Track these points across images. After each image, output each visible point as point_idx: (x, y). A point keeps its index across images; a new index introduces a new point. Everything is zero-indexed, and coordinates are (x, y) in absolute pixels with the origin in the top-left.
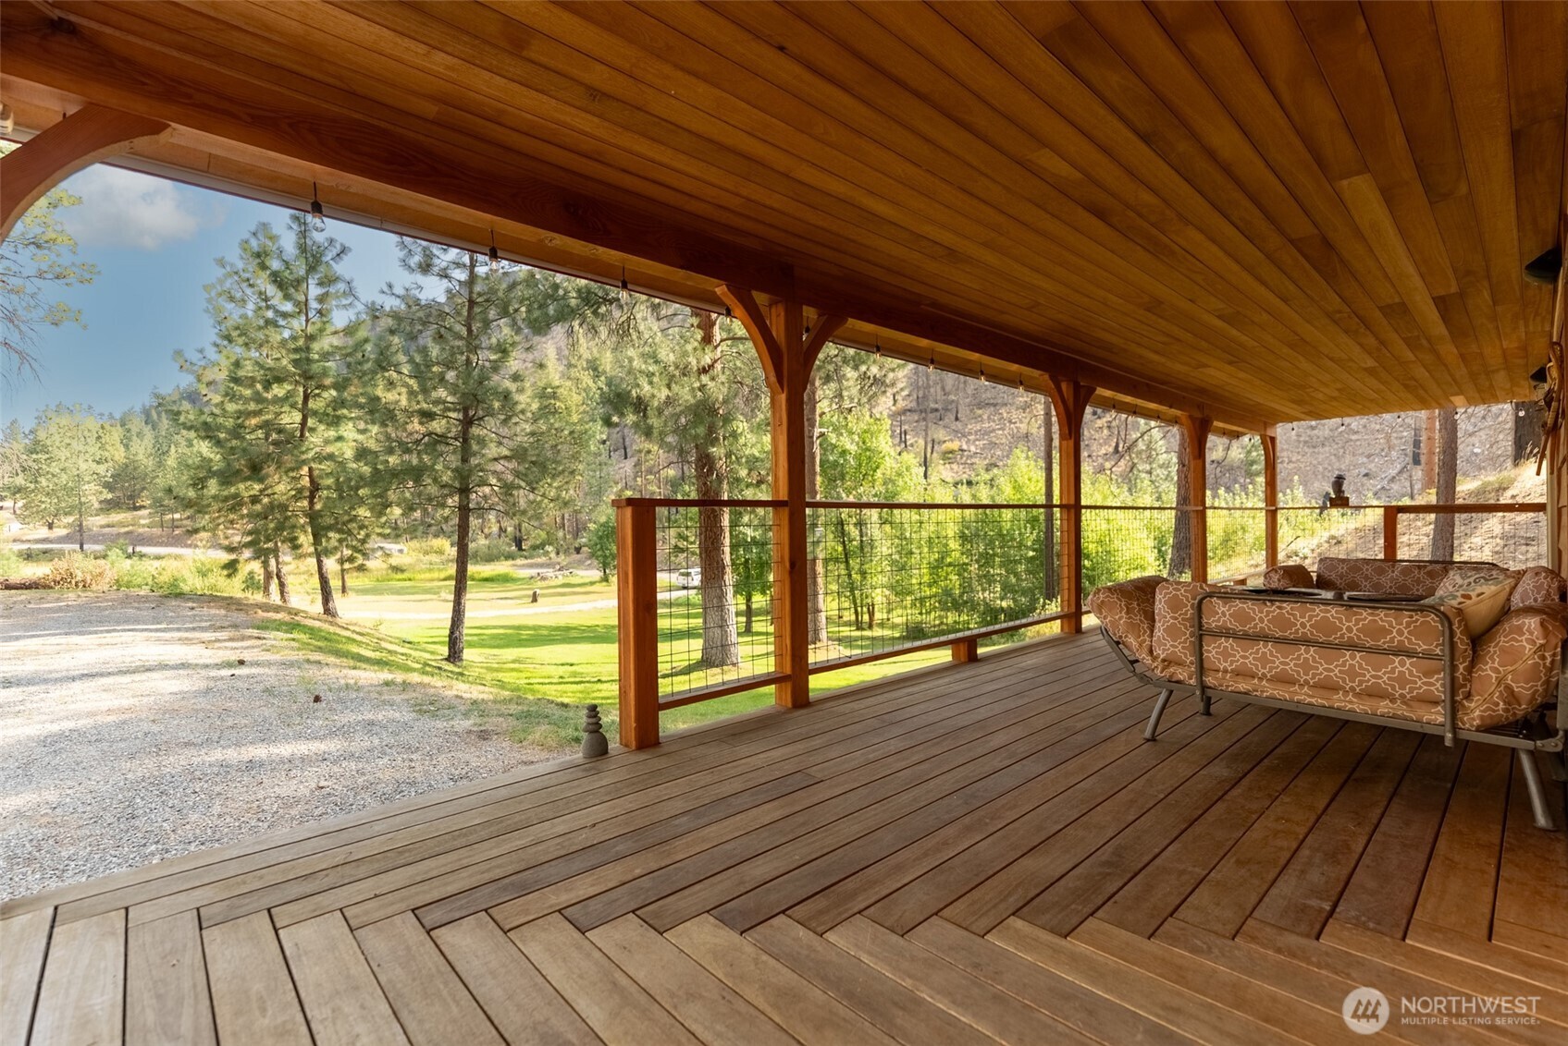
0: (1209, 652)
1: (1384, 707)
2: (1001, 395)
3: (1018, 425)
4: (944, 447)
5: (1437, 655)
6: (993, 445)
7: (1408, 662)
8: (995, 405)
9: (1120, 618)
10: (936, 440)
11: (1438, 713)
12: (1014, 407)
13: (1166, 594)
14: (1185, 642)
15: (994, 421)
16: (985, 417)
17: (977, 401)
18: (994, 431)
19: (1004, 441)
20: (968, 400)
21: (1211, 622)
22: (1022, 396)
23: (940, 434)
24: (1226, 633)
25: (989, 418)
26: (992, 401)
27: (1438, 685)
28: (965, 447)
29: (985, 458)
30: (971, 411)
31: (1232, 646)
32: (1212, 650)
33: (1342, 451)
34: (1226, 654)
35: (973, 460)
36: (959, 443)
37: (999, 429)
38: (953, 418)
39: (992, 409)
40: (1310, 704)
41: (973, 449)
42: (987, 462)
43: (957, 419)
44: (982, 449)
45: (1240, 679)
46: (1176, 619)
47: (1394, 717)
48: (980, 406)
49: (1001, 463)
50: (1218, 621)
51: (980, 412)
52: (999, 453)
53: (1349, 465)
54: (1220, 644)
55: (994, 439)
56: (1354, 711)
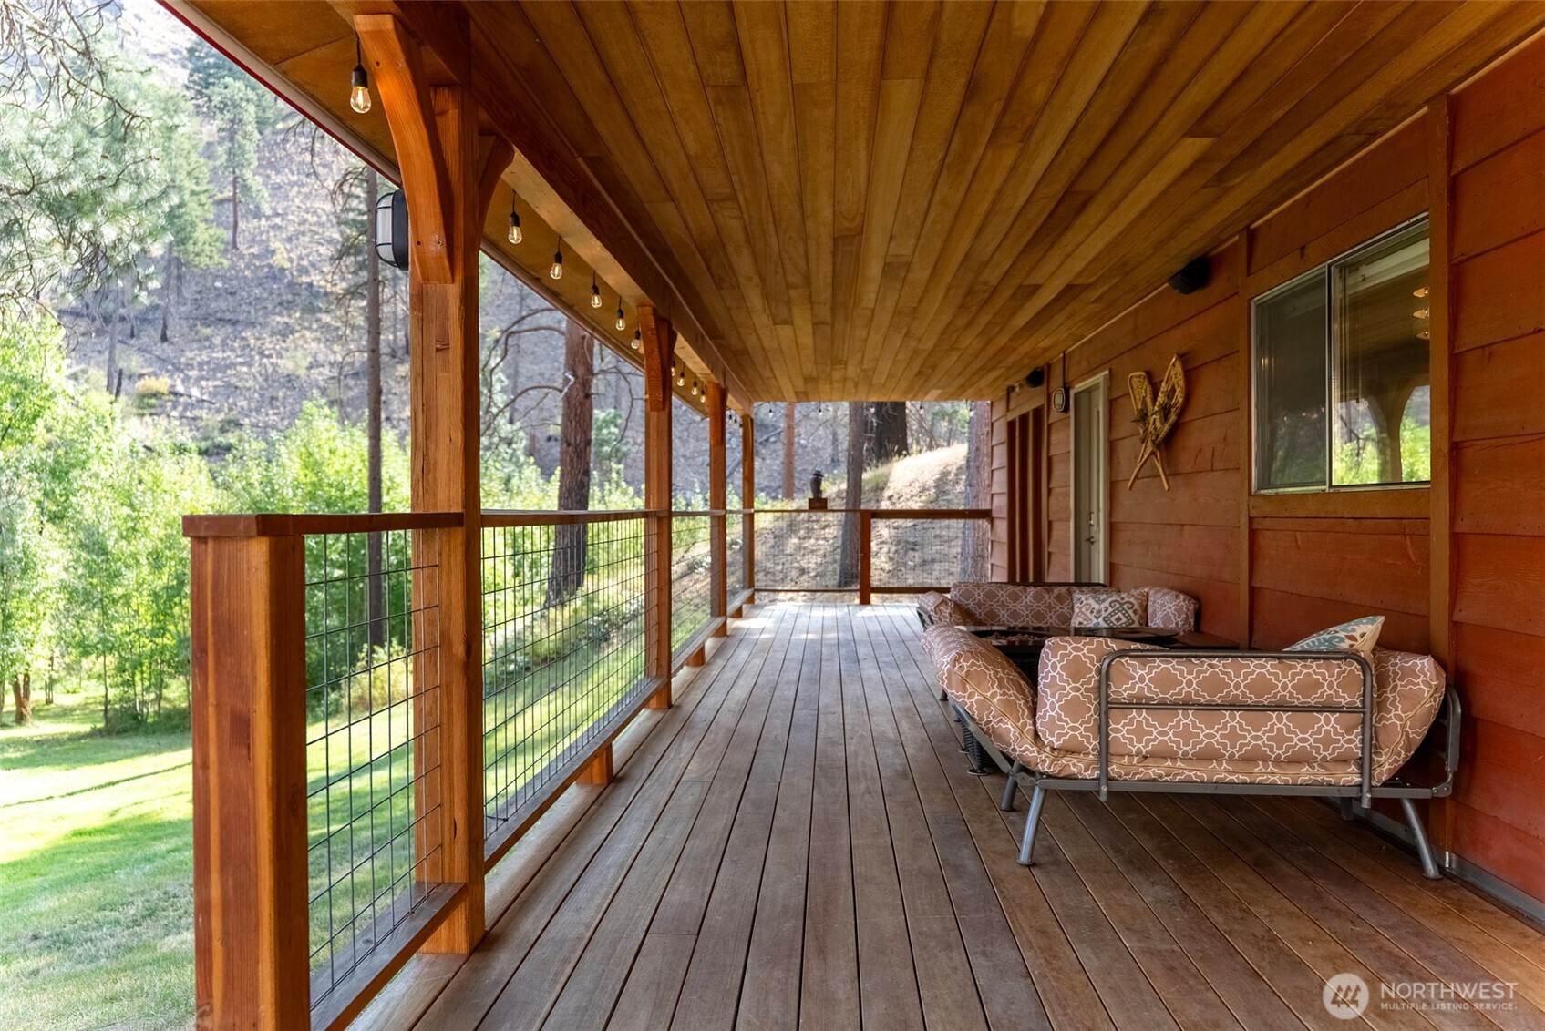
0: (1118, 731)
1: (1305, 774)
2: (245, 307)
3: (274, 360)
4: (141, 385)
5: (1358, 707)
6: (232, 389)
7: (1332, 718)
8: (234, 323)
9: (994, 695)
10: (126, 373)
11: (1352, 773)
12: (268, 330)
13: (1063, 656)
14: (1088, 722)
15: (233, 350)
16: (217, 341)
17: (202, 311)
18: (232, 365)
19: (250, 383)
20: (183, 309)
21: (1121, 691)
22: (280, 314)
23: (132, 361)
24: (1139, 704)
25: (224, 343)
26: (228, 316)
27: (1357, 741)
28: (180, 388)
29: (218, 411)
30: (192, 328)
31: (1147, 720)
32: (1121, 729)
33: (686, 433)
34: (1139, 732)
35: (197, 413)
36: (169, 381)
37: (242, 364)
38: (158, 336)
39: (229, 329)
40: (1231, 783)
41: (195, 392)
42: (222, 416)
43: (164, 338)
44: (214, 394)
45: (1149, 762)
46: (1078, 690)
47: (1315, 784)
48: (207, 320)
49: (246, 421)
50: (1132, 688)
51: (207, 331)
52: (243, 403)
53: (693, 452)
54: (1132, 719)
55: (233, 380)
56: (1273, 784)
